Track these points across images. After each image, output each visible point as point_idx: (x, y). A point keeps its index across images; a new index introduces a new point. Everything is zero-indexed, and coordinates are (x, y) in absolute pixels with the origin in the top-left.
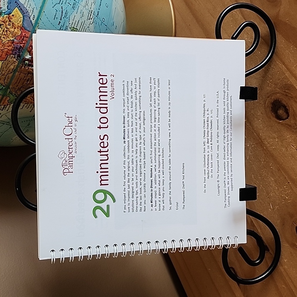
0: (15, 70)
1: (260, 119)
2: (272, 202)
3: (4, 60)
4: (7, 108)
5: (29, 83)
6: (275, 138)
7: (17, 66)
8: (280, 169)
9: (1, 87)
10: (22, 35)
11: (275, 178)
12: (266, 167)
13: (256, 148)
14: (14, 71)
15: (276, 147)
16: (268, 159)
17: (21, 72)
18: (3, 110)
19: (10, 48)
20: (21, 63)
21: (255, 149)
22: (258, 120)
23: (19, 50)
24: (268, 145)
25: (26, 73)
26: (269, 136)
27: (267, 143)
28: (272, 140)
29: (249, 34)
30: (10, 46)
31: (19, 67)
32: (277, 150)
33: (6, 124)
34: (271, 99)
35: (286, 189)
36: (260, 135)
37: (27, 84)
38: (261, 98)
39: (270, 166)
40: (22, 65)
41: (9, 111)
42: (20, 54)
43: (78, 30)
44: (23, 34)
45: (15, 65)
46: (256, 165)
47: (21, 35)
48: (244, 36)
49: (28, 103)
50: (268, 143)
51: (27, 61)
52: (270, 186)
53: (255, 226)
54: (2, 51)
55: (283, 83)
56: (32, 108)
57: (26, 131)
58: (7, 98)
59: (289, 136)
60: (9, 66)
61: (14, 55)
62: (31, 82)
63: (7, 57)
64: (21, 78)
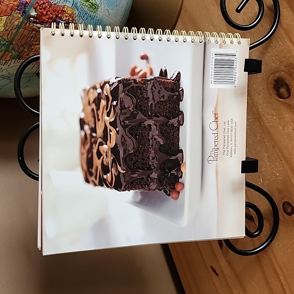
1: (261, 95)
2: (263, 176)
3: (9, 16)
4: (8, 64)
5: (32, 41)
6: (274, 116)
7: (22, 22)
8: (274, 146)
9: (4, 43)
12: (261, 143)
13: (253, 123)
14: (18, 27)
15: (273, 125)
16: (264, 135)
17: (25, 29)
18: (4, 65)
19: (16, 4)
20: (26, 20)
21: (252, 123)
22: (259, 95)
23: (25, 6)
24: (266, 121)
25: (30, 30)
26: (268, 113)
27: (264, 119)
30: (16, 1)
31: (24, 24)
32: (274, 127)
33: (6, 79)
34: (275, 76)
35: (278, 166)
36: (259, 110)
37: (30, 41)
38: (265, 74)
40: (26, 22)
41: (10, 66)
45: (19, 21)
48: (255, 7)
50: (266, 119)
51: (32, 18)
52: (263, 161)
54: (7, 5)
55: (289, 62)
57: (26, 86)
58: (9, 53)
59: (287, 115)
60: (14, 22)
61: (19, 10)
62: (35, 39)
63: (12, 12)
64: (25, 35)
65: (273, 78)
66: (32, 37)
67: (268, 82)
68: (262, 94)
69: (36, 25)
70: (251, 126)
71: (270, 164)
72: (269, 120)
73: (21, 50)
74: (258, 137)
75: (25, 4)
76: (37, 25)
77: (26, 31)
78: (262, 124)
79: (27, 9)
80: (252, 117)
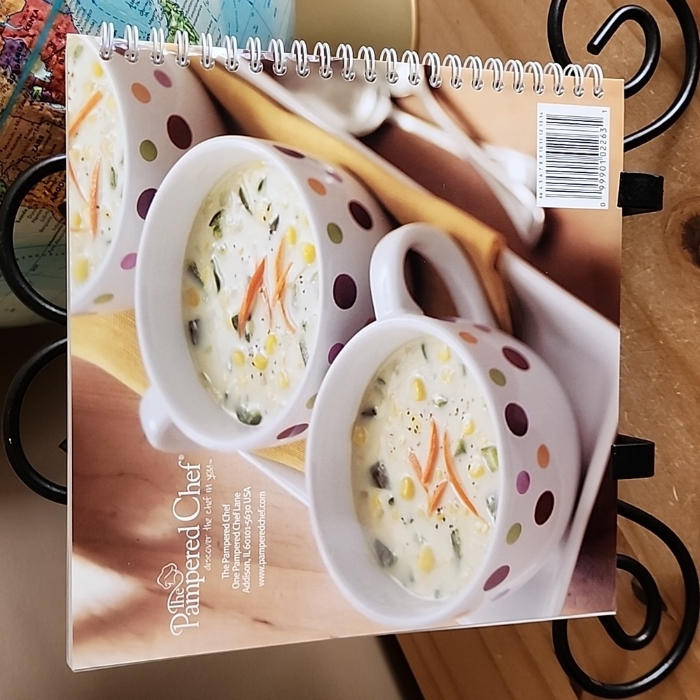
0: (6, 109)
1: (649, 268)
2: (679, 482)
5: (41, 151)
7: (12, 100)
10: (28, 11)
11: (688, 422)
13: (635, 343)
15: (693, 342)
16: (669, 371)
20: (21, 92)
21: (633, 344)
22: (645, 269)
23: (18, 55)
24: (672, 335)
26: (674, 311)
28: (681, 321)
29: (624, 42)
31: (15, 103)
32: (696, 348)
36: (648, 307)
37: (35, 151)
39: (675, 391)
40: (23, 98)
42: (18, 65)
43: (178, 7)
44: (31, 9)
45: (4, 95)
46: (636, 387)
47: (24, 13)
49: (36, 205)
50: (672, 329)
51: (40, 86)
53: (629, 545)
56: (46, 221)
64: (21, 135)
65: (679, 219)
66: (38, 140)
67: (665, 232)
68: (652, 264)
69: (50, 107)
70: (631, 352)
71: (695, 447)
72: (679, 330)
73: (10, 178)
74: (654, 380)
75: (18, 50)
76: (53, 105)
77: (23, 123)
78: (662, 342)
79: (24, 63)
80: (631, 328)
